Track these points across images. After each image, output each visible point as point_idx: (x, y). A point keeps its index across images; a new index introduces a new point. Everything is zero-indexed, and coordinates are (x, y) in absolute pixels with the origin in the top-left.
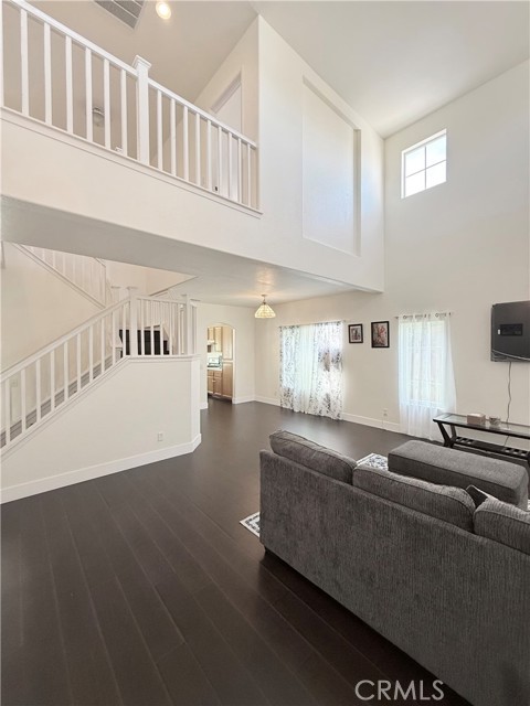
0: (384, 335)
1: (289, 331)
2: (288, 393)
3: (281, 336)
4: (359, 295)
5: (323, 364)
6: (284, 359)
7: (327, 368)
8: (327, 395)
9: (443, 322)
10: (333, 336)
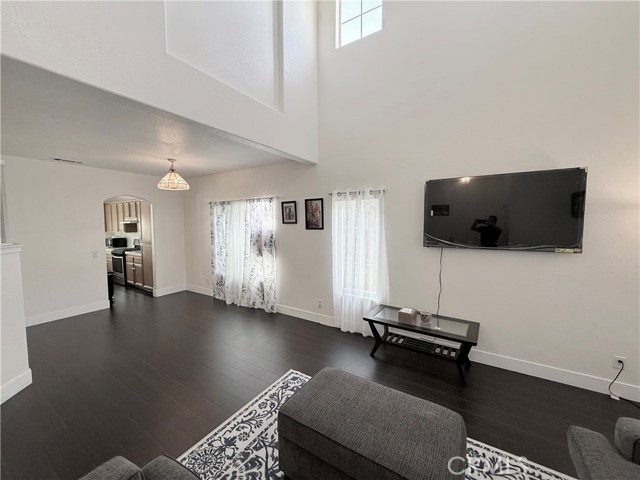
0: (319, 215)
1: (220, 208)
2: (221, 282)
3: (212, 214)
4: (293, 166)
5: (256, 248)
6: (216, 241)
7: (260, 253)
8: (262, 284)
9: (377, 200)
10: (265, 216)
